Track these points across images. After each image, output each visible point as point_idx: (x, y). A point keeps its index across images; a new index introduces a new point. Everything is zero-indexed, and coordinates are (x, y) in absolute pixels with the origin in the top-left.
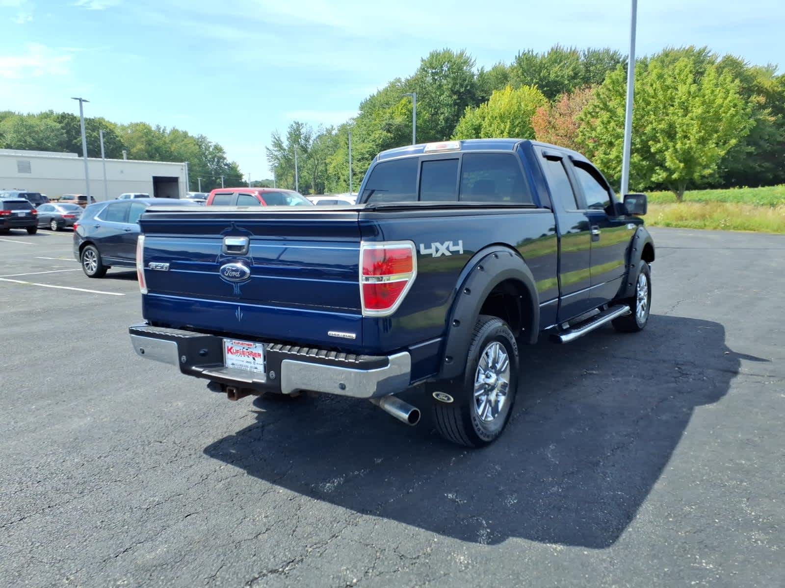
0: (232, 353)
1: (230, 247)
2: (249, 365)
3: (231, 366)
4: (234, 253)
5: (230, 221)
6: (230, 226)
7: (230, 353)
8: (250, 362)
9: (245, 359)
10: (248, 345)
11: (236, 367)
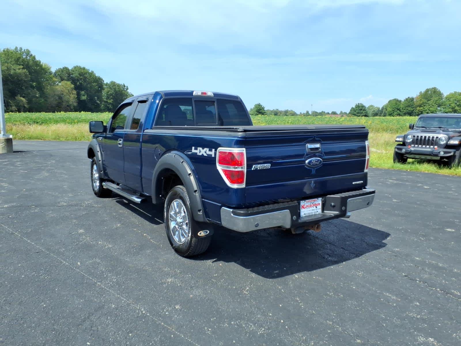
0: (304, 208)
1: (312, 149)
2: (313, 211)
3: (304, 216)
4: (314, 153)
5: (313, 135)
6: (312, 137)
7: (303, 208)
8: (314, 210)
9: (312, 208)
10: (314, 201)
11: (307, 215)
